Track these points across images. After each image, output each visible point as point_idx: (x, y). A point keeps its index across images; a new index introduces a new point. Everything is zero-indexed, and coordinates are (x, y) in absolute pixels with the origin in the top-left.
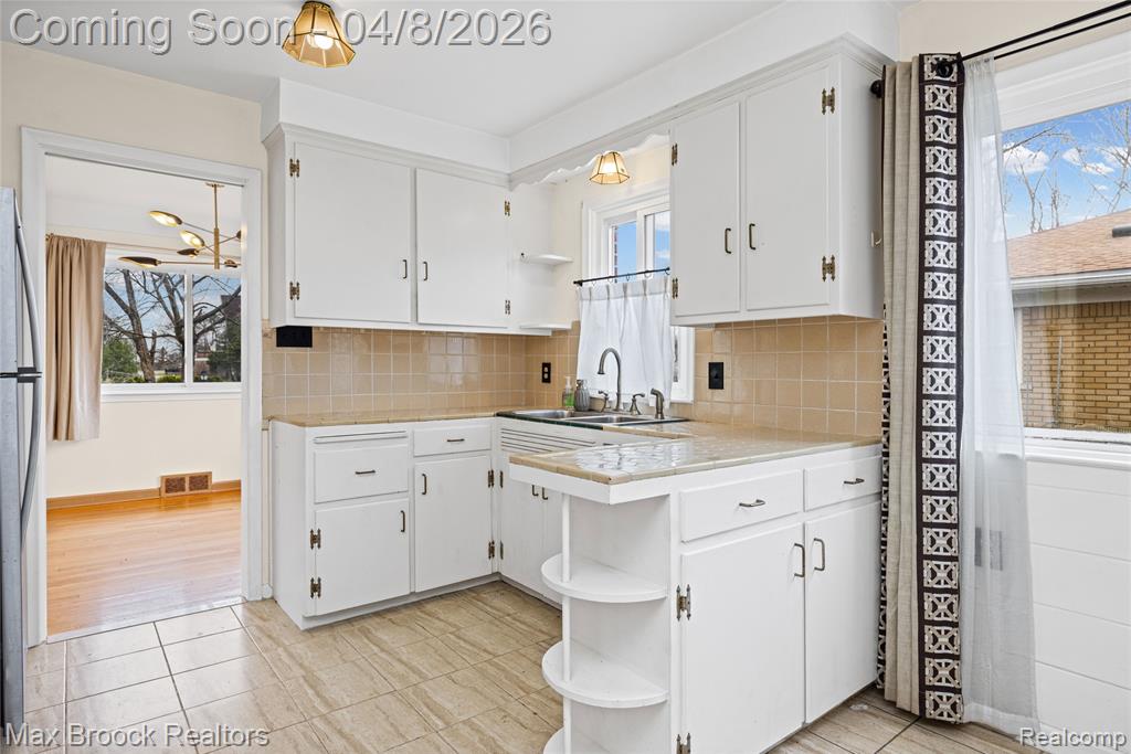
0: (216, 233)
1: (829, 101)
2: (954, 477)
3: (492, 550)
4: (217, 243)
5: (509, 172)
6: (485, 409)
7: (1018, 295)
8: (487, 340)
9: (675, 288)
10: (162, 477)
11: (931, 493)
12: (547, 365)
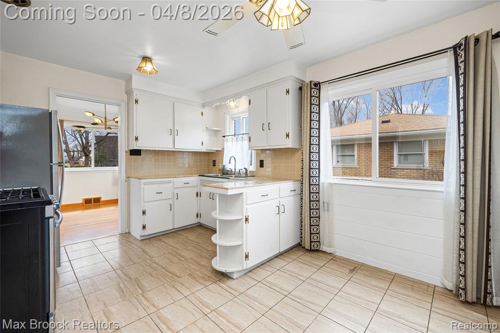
0: (106, 118)
1: (288, 92)
2: (318, 189)
3: (197, 216)
4: (106, 121)
5: (202, 103)
6: (195, 174)
7: (333, 141)
8: (196, 154)
9: (250, 139)
10: (84, 199)
11: (313, 193)
12: (215, 161)
